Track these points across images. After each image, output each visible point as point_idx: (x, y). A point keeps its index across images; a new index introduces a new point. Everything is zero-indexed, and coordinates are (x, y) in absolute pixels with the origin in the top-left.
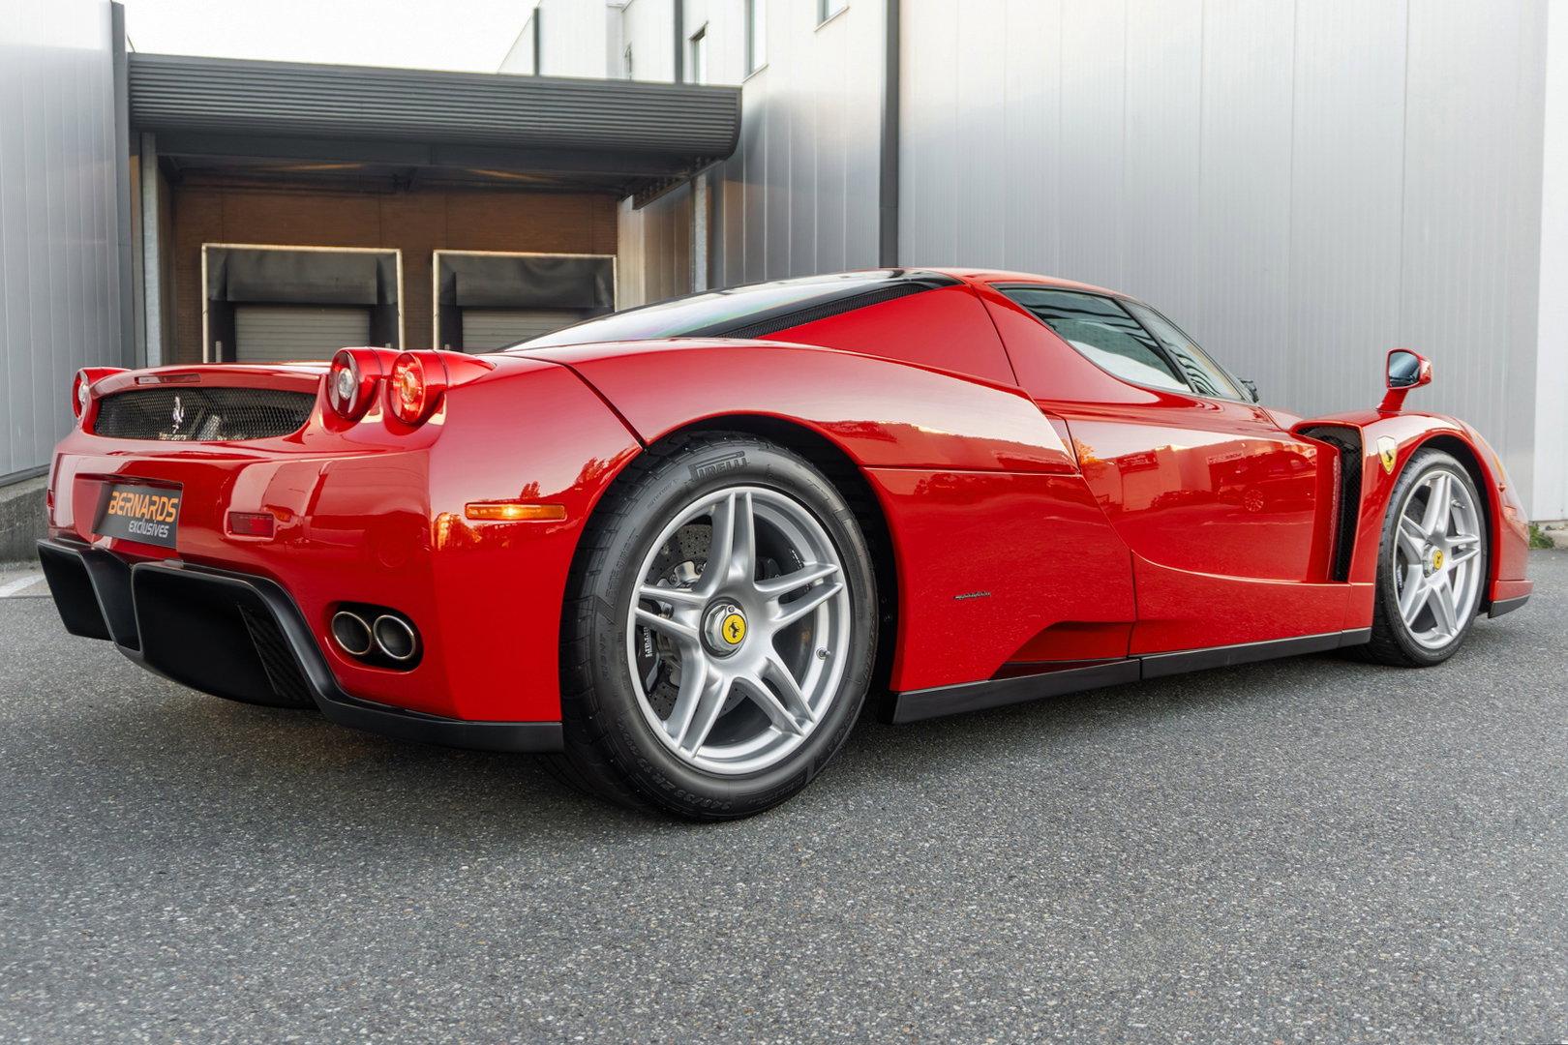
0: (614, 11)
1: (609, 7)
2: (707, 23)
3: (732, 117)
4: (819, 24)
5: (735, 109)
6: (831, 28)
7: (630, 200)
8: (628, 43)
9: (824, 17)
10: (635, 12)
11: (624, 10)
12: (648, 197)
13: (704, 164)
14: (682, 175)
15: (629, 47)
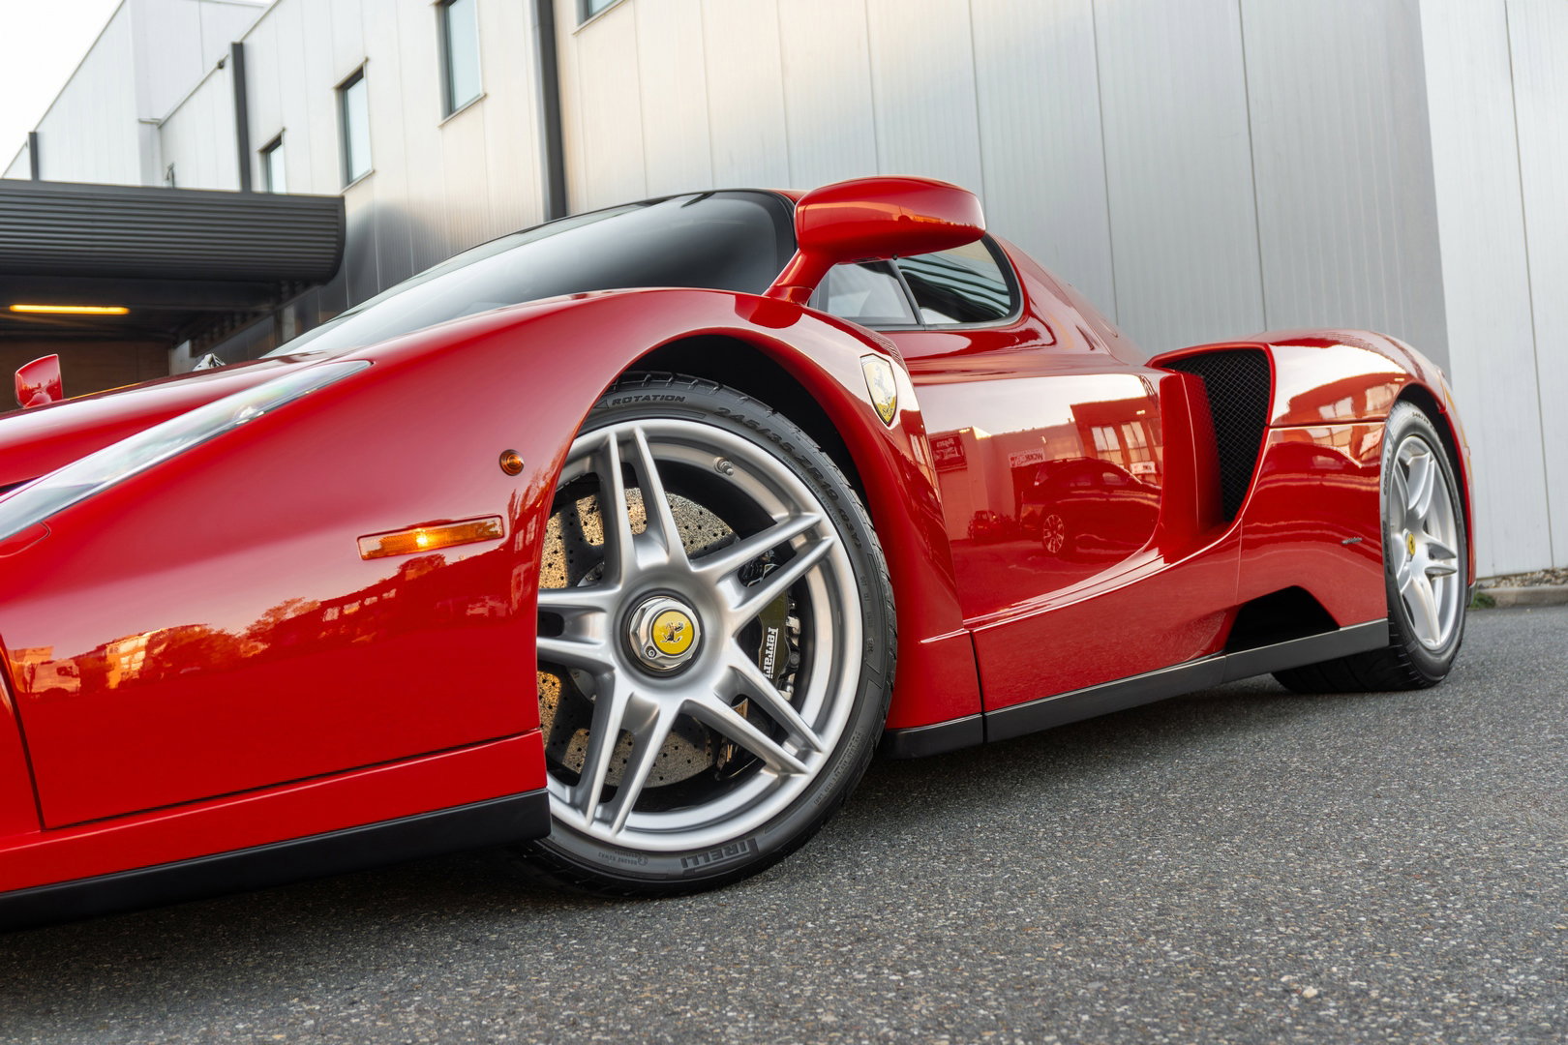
0: (148, 127)
1: (141, 122)
2: (284, 130)
3: (335, 233)
4: (445, 117)
5: (337, 224)
6: (461, 124)
7: (186, 347)
8: (168, 164)
9: (450, 108)
10: (180, 128)
11: (161, 125)
12: (212, 340)
13: (293, 293)
14: (265, 308)
15: (171, 168)
